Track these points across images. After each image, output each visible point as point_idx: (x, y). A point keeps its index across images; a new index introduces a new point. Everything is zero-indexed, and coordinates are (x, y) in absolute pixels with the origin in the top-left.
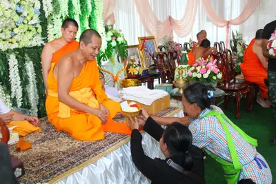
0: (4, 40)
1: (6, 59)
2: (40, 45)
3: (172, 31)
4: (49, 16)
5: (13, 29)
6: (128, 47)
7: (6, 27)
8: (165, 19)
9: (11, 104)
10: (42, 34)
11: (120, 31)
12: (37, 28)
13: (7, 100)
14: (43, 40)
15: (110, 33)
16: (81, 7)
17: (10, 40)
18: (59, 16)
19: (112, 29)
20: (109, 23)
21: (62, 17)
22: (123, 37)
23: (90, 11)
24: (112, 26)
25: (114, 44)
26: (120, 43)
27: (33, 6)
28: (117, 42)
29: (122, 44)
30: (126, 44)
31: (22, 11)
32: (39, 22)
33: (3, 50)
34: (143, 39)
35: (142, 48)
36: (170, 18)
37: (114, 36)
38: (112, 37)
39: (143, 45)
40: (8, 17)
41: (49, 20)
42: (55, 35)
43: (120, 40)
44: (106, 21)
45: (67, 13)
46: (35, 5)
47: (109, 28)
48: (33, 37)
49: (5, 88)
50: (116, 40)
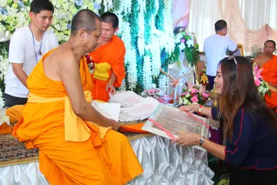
0: (59, 31)
5: (70, 21)
7: (63, 19)
8: (260, 27)
11: (193, 33)
16: (147, 5)
17: (66, 32)
18: (120, 12)
19: (184, 31)
20: (181, 24)
21: (123, 13)
22: (195, 40)
23: (157, 9)
24: (184, 28)
25: (182, 47)
26: (189, 46)
27: (94, 1)
28: (186, 45)
29: (192, 47)
30: (197, 49)
31: (81, 4)
36: (267, 27)
37: (184, 38)
38: (181, 39)
40: (66, 10)
43: (190, 43)
47: (181, 30)
50: (185, 42)
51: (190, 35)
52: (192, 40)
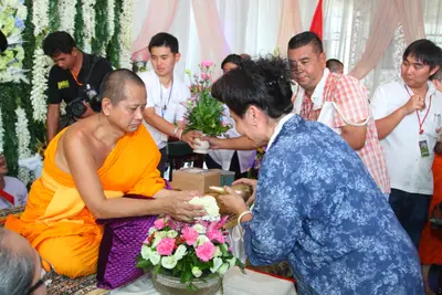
2: (17, 81)
4: (40, 34)
10: (23, 62)
12: (15, 53)
14: (25, 73)
16: (97, 27)
23: (112, 33)
27: (14, 15)
32: (22, 42)
41: (39, 41)
42: (46, 67)
46: (18, 13)
48: (7, 66)
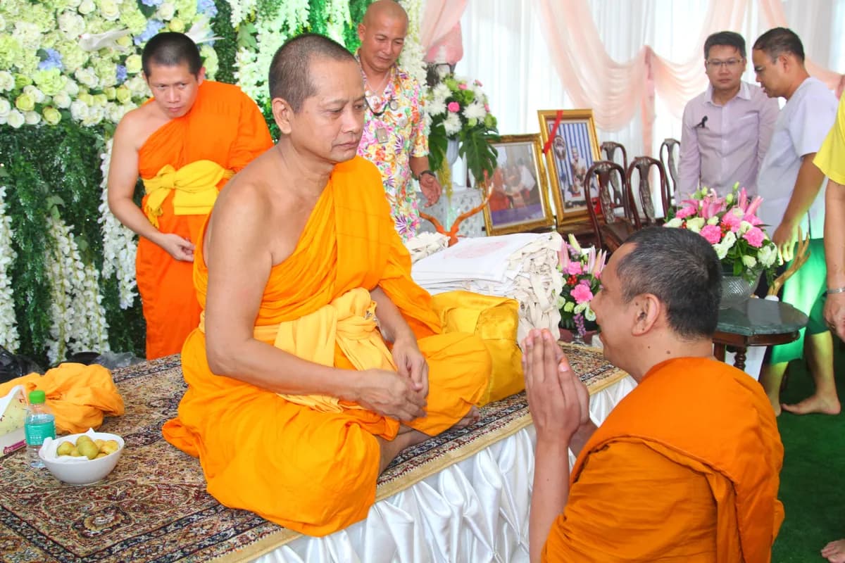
0: (92, 92)
1: (95, 152)
3: (652, 98)
4: (243, 23)
5: (123, 58)
6: (499, 140)
7: (102, 51)
8: (633, 56)
9: (100, 298)
10: (217, 76)
11: (478, 84)
13: (90, 283)
15: (443, 91)
17: (114, 93)
18: (277, 24)
19: (451, 76)
20: (442, 56)
21: (285, 27)
22: (486, 106)
24: (452, 67)
25: (452, 125)
26: (473, 123)
28: (464, 120)
29: (481, 126)
30: (494, 128)
31: (155, 2)
32: (212, 39)
33: (88, 123)
34: (555, 118)
35: (547, 146)
36: (649, 55)
37: (454, 99)
38: (448, 101)
39: (552, 136)
40: (111, 19)
41: (244, 36)
42: (259, 84)
43: (473, 113)
44: (432, 50)
45: (304, 16)
47: (443, 72)
49: (85, 244)
50: (460, 113)
51: (470, 87)
52: (480, 105)
